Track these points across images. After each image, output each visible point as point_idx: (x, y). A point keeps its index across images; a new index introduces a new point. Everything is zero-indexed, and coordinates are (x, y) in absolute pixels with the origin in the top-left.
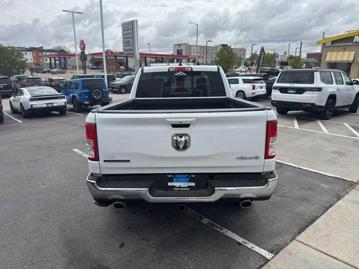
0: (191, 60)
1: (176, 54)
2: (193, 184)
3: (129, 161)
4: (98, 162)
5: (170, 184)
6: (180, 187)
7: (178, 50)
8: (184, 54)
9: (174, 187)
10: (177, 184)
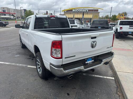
0: (11, 15)
1: (2, 12)
2: (93, 61)
3: (75, 56)
4: (62, 59)
5: (86, 63)
6: (89, 63)
7: (3, 10)
8: (6, 12)
9: (88, 63)
10: (88, 62)
